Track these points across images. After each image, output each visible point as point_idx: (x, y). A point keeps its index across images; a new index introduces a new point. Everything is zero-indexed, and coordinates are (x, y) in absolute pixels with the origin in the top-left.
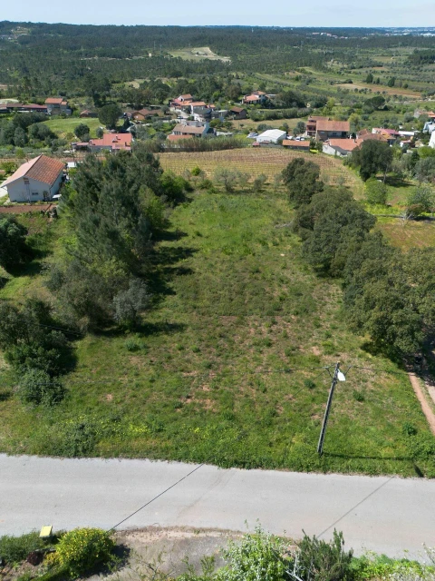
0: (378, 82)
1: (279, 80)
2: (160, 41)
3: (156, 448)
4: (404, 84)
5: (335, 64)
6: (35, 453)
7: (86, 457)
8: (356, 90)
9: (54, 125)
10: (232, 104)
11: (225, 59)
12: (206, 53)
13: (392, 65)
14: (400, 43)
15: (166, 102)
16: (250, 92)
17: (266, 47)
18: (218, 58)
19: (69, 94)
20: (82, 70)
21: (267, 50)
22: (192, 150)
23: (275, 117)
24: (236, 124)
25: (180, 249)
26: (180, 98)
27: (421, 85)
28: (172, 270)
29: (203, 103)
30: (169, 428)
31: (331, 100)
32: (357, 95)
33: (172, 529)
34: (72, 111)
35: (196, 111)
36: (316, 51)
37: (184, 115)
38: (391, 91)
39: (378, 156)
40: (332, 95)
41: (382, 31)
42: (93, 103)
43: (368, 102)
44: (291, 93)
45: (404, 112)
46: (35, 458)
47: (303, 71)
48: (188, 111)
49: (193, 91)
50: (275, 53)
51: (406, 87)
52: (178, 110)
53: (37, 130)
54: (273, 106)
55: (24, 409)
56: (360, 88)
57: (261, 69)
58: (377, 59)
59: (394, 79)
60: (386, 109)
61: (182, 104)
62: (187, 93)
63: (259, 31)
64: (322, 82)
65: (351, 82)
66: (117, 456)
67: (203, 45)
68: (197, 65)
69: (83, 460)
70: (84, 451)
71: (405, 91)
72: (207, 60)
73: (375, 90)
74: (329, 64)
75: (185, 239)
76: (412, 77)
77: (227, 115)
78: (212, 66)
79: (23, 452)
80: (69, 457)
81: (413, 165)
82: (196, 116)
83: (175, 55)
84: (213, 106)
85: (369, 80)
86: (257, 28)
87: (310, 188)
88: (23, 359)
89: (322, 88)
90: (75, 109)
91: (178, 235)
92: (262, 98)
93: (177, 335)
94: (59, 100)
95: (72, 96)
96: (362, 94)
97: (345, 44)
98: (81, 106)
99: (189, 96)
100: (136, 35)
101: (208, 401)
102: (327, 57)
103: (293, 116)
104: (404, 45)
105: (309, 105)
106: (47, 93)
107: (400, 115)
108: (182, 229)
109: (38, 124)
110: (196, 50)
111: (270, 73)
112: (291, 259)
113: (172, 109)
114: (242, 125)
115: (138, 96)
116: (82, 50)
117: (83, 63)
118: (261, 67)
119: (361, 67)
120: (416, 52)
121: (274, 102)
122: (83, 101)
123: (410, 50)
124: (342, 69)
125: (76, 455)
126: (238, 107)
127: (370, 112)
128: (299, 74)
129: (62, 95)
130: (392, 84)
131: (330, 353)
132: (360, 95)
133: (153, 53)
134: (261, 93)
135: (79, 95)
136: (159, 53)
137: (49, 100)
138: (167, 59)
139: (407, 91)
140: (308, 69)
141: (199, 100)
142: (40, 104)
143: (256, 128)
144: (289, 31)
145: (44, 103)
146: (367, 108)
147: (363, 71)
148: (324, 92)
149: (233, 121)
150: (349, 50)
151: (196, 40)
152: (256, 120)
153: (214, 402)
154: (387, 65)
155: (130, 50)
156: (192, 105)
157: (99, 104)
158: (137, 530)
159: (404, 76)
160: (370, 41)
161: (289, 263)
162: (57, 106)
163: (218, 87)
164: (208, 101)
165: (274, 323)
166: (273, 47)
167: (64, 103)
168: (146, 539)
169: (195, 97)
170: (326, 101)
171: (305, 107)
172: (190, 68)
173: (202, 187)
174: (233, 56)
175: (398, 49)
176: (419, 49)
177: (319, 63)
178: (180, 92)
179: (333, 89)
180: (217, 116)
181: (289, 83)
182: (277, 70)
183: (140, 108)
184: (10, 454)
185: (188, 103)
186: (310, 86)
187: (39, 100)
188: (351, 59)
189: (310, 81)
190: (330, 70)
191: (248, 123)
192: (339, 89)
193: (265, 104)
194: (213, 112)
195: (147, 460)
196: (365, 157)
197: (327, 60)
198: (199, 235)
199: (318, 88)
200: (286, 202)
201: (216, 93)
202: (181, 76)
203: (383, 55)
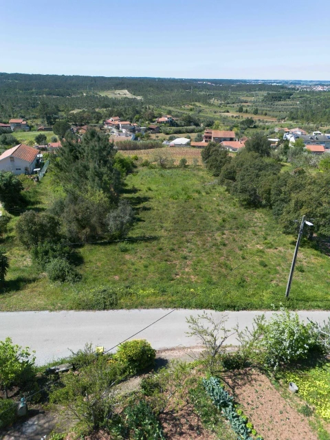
0: (247, 112)
1: (179, 111)
2: (91, 85)
3: (165, 302)
4: (264, 113)
5: (216, 101)
6: (71, 309)
7: (113, 309)
8: (233, 116)
9: (18, 135)
10: (149, 124)
11: (139, 98)
12: (125, 93)
13: (254, 102)
14: (257, 89)
15: (101, 122)
16: (160, 116)
17: (167, 90)
18: (134, 97)
19: (27, 117)
20: (34, 104)
21: (168, 92)
22: (126, 149)
23: (180, 132)
24: (153, 136)
25: (138, 198)
26: (111, 119)
27: (275, 114)
28: (137, 209)
29: (128, 122)
30: (170, 290)
31: (216, 122)
32: (234, 119)
33: (193, 348)
34: (30, 128)
35: (123, 127)
36: (202, 93)
37: (115, 130)
38: (256, 118)
39: (263, 146)
40: (217, 119)
41: (245, 81)
42: (46, 122)
43: (242, 123)
44: (189, 117)
45: (268, 129)
46: (72, 312)
47: (194, 105)
48: (118, 127)
49: (120, 115)
50: (174, 94)
51: (266, 114)
52: (110, 127)
53: (6, 138)
54: (177, 125)
55: (52, 286)
56: (235, 115)
57: (166, 104)
58: (243, 98)
59: (257, 110)
60: (255, 127)
61: (113, 123)
62: (116, 116)
63: (161, 81)
64: (208, 112)
65: (228, 112)
66: (136, 307)
67: (123, 88)
68: (119, 101)
69: (111, 311)
70: (111, 304)
71: (264, 117)
72: (126, 98)
73: (246, 116)
74: (212, 101)
75: (140, 192)
76: (269, 109)
77: (146, 131)
78: (130, 102)
79: (61, 309)
80: (99, 310)
81: (286, 153)
82: (124, 131)
83: (103, 94)
84: (135, 124)
85: (241, 110)
86: (159, 79)
87: (223, 160)
88: (46, 253)
89: (209, 115)
90: (32, 127)
91: (134, 191)
92: (170, 119)
93: (155, 243)
94: (20, 121)
95: (30, 119)
96: (237, 119)
97: (222, 89)
98: (37, 125)
99: (117, 118)
100: (74, 81)
101: (192, 277)
102: (210, 97)
103: (192, 131)
104: (260, 90)
105: (202, 125)
106: (10, 116)
107: (266, 130)
108: (136, 187)
109: (6, 134)
110: (117, 92)
111: (172, 106)
112: (222, 200)
113: (106, 127)
114: (158, 137)
115: (81, 117)
116: (34, 90)
117: (35, 99)
118: (165, 102)
119: (233, 103)
120: (269, 94)
121: (178, 122)
122: (39, 121)
123: (265, 93)
124: (221, 104)
125: (105, 309)
126: (153, 125)
127: (245, 129)
128: (192, 107)
129: (22, 117)
130: (256, 112)
131: (270, 248)
132: (236, 120)
133: (87, 93)
134: (169, 116)
135: (35, 118)
136: (91, 93)
137: (12, 121)
138: (97, 97)
139: (267, 117)
140: (198, 104)
141: (126, 121)
142: (5, 123)
143: (168, 138)
144: (182, 81)
145: (8, 123)
146: (242, 126)
147: (235, 105)
148: (211, 118)
149: (151, 135)
150: (224, 93)
151: (117, 85)
152: (167, 134)
153: (197, 277)
154: (251, 102)
155: (70, 91)
156: (120, 124)
157: (50, 123)
158: (167, 350)
159: (263, 108)
160: (237, 87)
161: (221, 203)
162: (18, 125)
163: (137, 112)
164: (131, 122)
165: (223, 234)
166: (172, 90)
167: (25, 122)
168: (176, 354)
169: (122, 118)
170: (213, 123)
171: (200, 126)
172: (115, 103)
173: (143, 165)
174: (145, 96)
175: (257, 92)
176: (270, 92)
177: (205, 100)
178: (110, 116)
179: (217, 115)
180: (139, 130)
181: (185, 112)
182: (177, 105)
183: (82, 125)
184: (51, 310)
185: (117, 122)
186: (201, 114)
187: (4, 120)
188: (226, 98)
189: (200, 111)
190: (213, 105)
191: (162, 135)
192: (221, 116)
193: (172, 123)
194: (136, 128)
195: (161, 309)
196: (254, 146)
197: (210, 99)
198: (150, 189)
199: (206, 115)
200: (206, 172)
201: (137, 116)
202: (109, 107)
203: (247, 96)
